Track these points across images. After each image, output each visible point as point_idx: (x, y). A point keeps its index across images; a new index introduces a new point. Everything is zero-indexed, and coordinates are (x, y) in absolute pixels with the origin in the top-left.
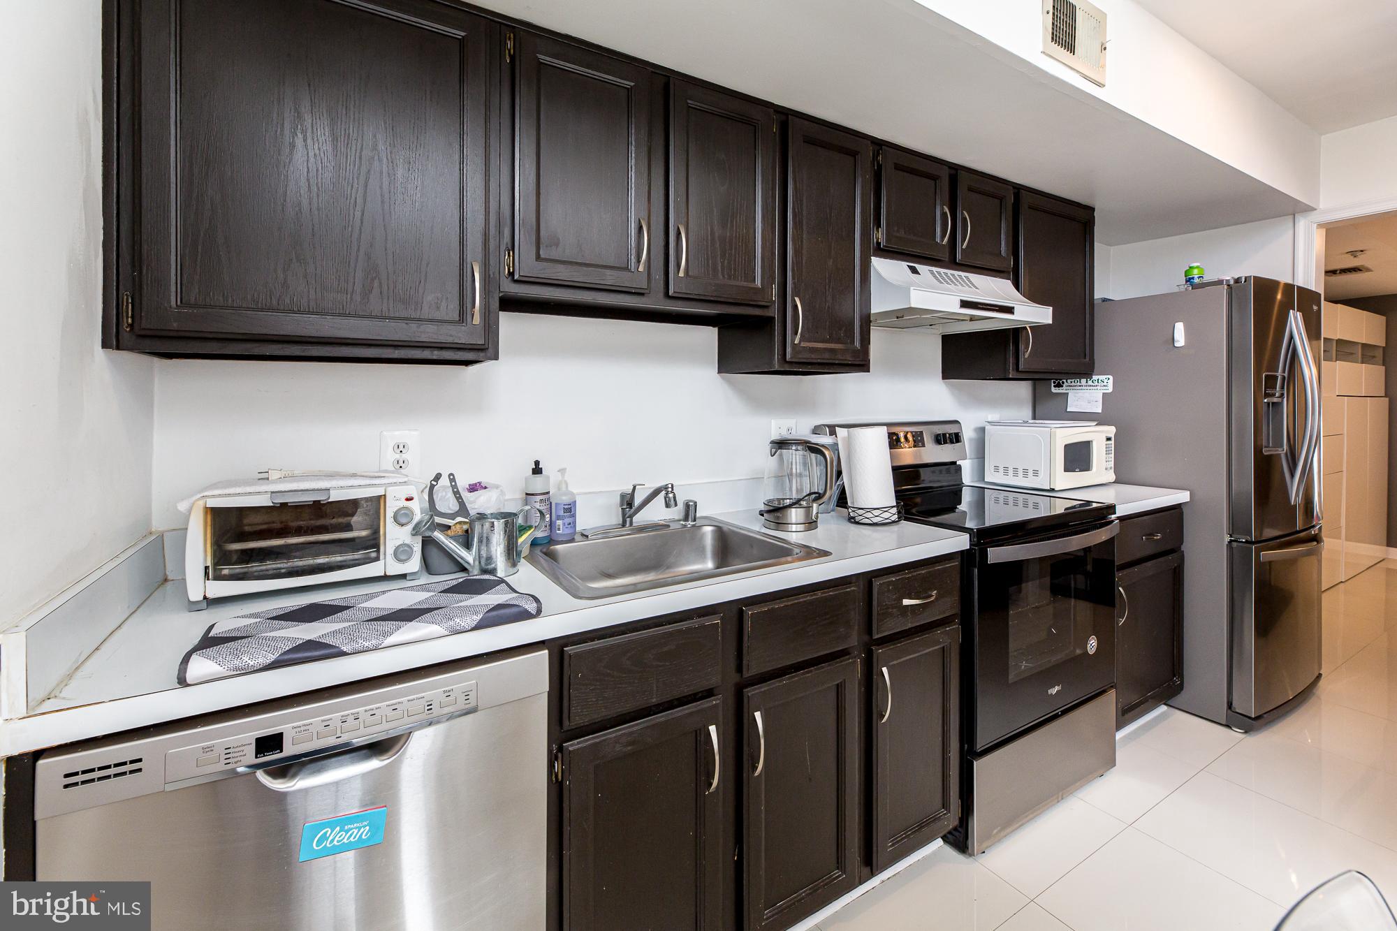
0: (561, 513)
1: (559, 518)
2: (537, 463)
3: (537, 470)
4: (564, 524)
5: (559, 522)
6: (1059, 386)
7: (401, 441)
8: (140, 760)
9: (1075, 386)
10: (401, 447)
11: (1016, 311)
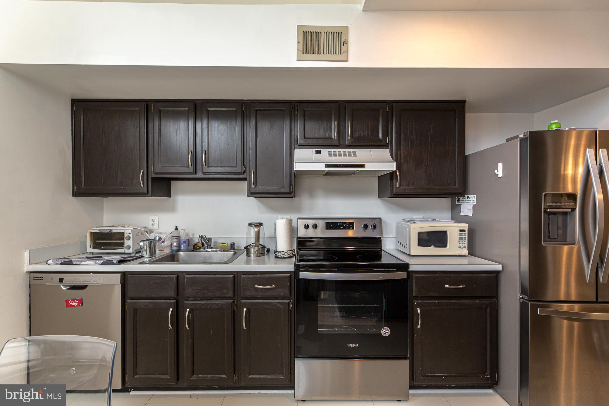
0: (183, 243)
1: (182, 244)
2: (176, 227)
3: (176, 229)
4: (183, 246)
5: (182, 245)
6: (458, 201)
7: (153, 218)
8: (42, 277)
9: (470, 201)
10: (153, 220)
11: (366, 166)
